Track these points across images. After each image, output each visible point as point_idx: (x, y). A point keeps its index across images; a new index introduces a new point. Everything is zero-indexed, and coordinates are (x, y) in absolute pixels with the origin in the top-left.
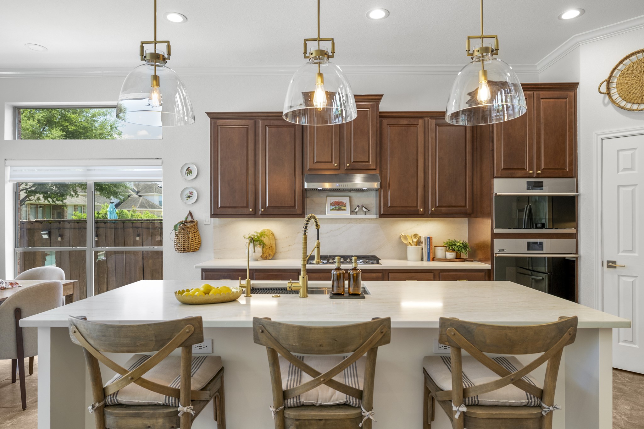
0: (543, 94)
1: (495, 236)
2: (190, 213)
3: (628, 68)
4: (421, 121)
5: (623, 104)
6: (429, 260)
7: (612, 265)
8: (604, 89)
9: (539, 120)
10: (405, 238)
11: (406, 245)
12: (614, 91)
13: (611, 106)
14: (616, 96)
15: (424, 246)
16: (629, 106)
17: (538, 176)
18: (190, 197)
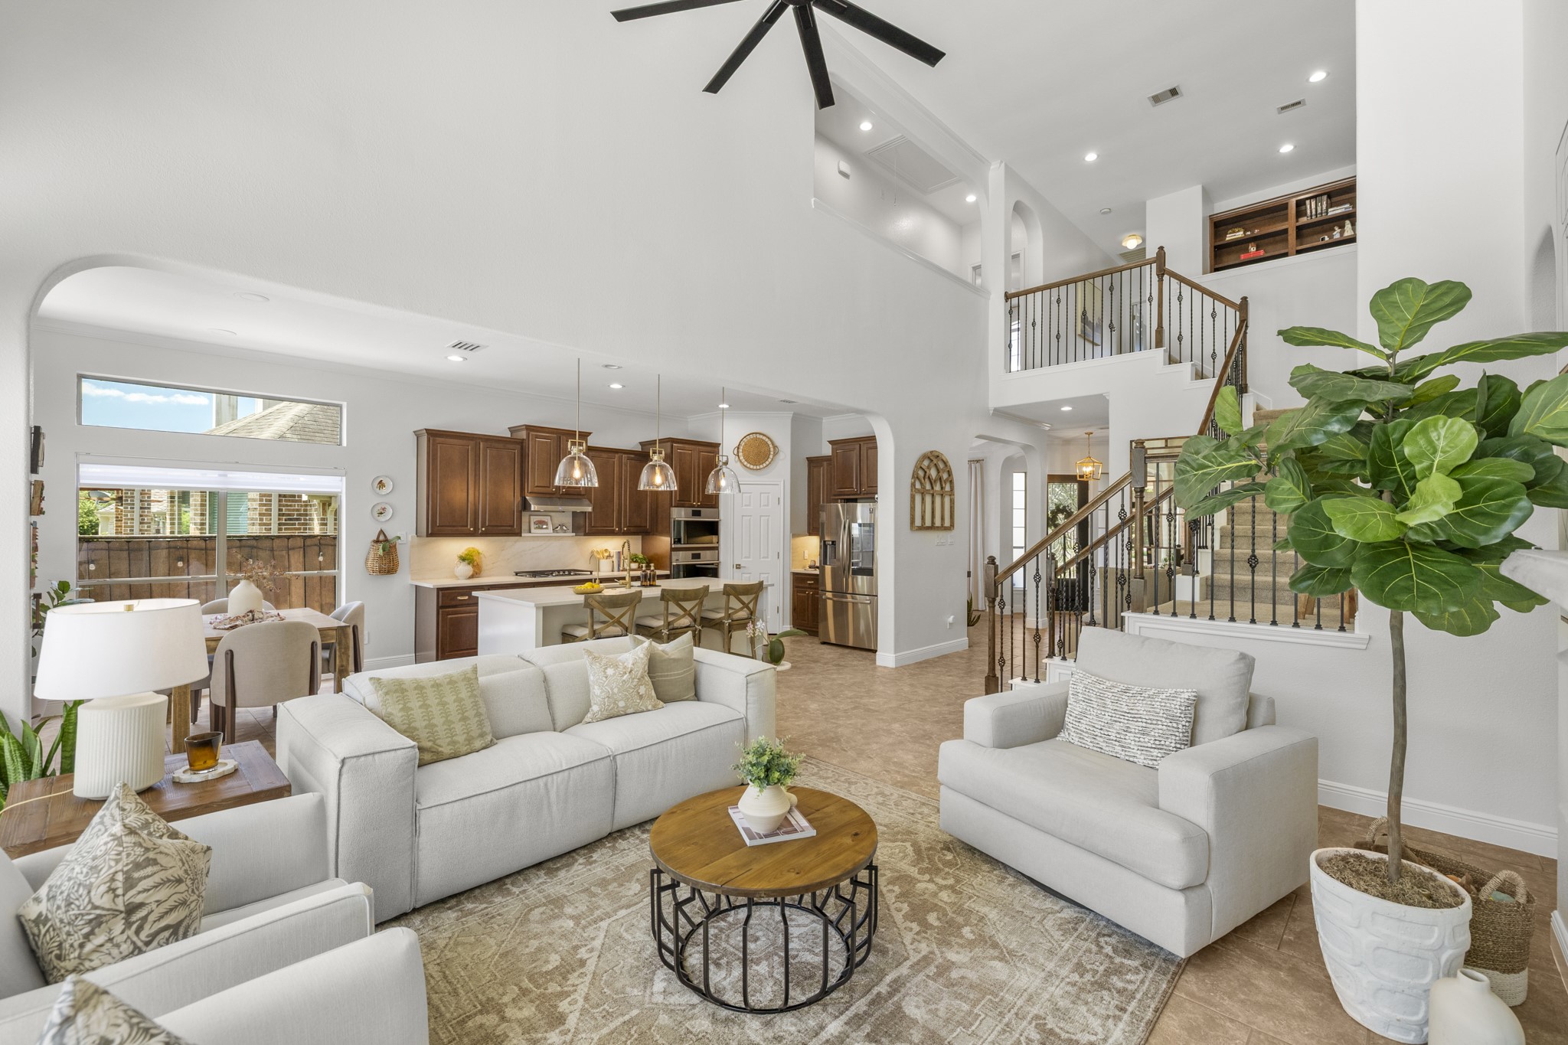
0: (701, 448)
1: (673, 550)
2: (382, 532)
3: (748, 441)
4: (617, 455)
5: (746, 463)
6: (619, 570)
7: (738, 567)
8: (736, 452)
9: (699, 467)
10: (598, 552)
11: (599, 559)
12: (740, 454)
13: (739, 463)
14: (742, 458)
15: (615, 559)
16: (748, 465)
17: (698, 506)
18: (381, 513)
